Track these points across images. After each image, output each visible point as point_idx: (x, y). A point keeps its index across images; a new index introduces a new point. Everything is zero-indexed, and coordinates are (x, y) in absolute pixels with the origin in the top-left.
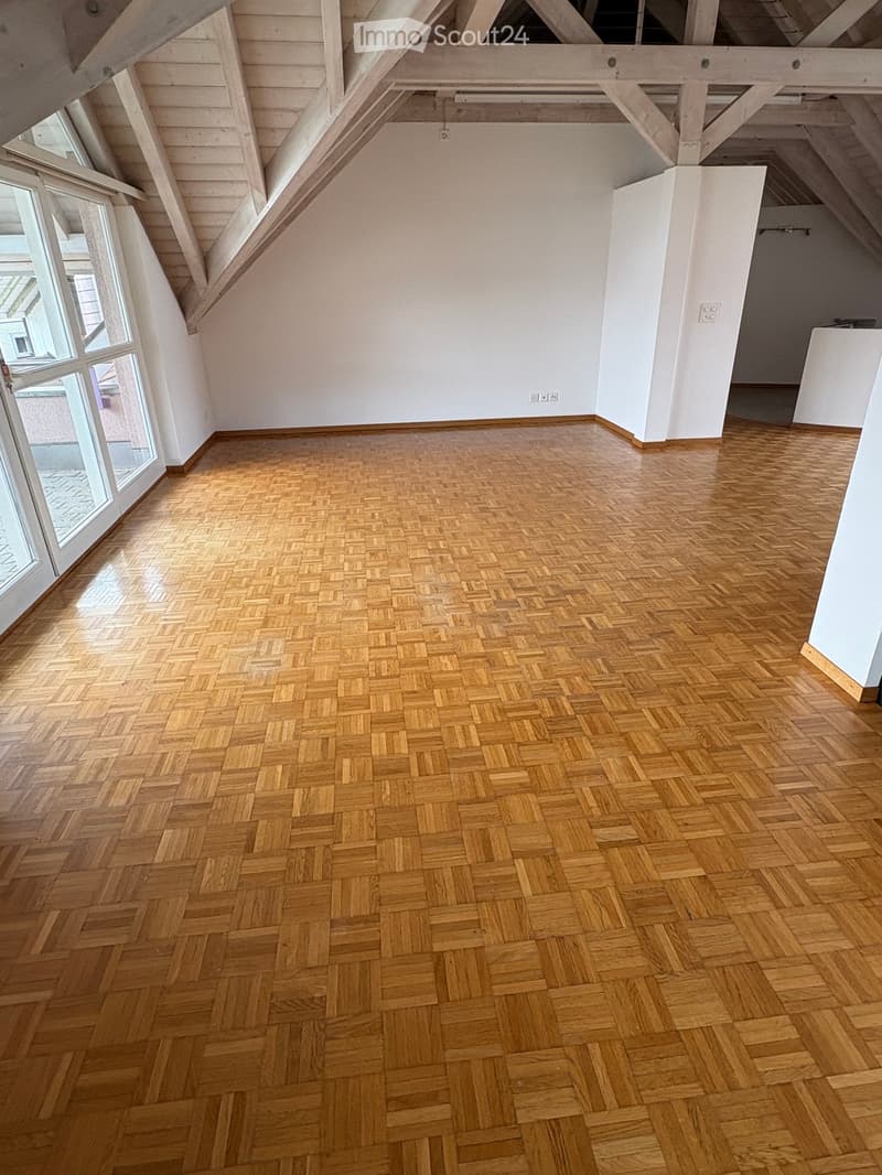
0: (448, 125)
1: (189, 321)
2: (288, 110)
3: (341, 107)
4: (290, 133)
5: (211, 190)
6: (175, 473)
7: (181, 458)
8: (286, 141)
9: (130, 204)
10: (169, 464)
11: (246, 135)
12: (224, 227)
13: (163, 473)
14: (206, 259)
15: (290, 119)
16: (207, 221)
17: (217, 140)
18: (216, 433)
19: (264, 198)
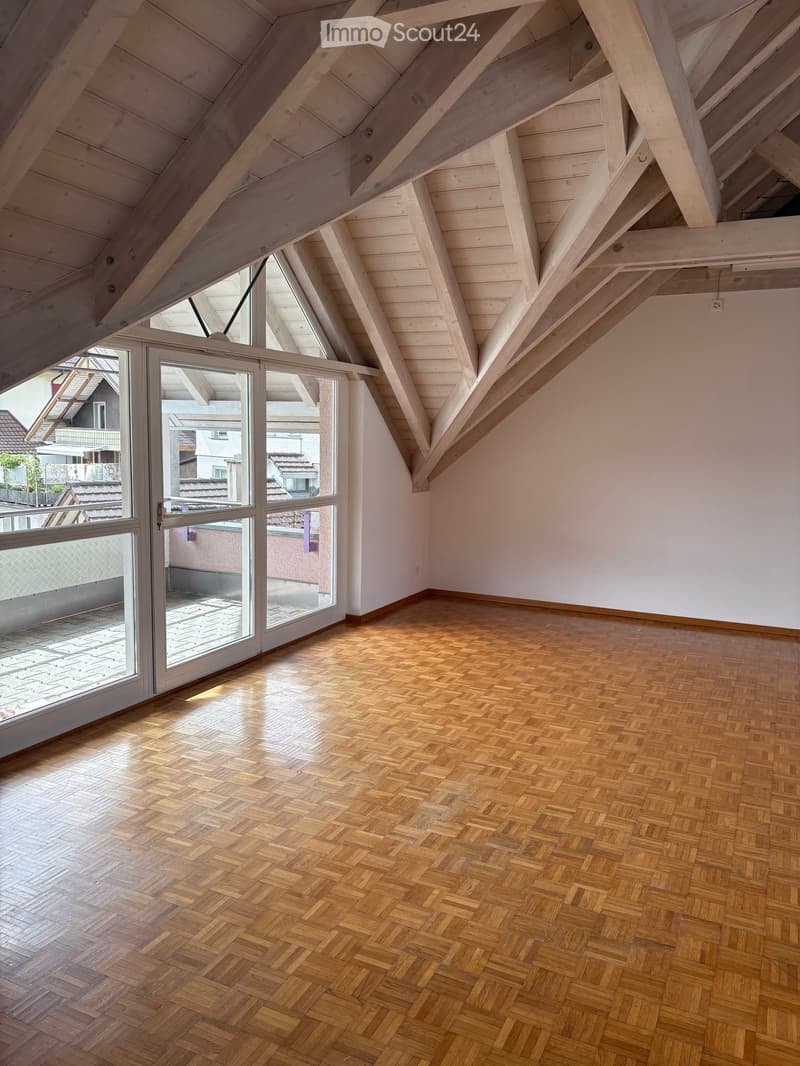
0: (722, 295)
1: (415, 479)
2: (497, 299)
3: (536, 294)
4: (500, 317)
5: (431, 367)
6: (353, 622)
7: (361, 608)
8: (497, 324)
9: (362, 379)
10: (349, 613)
11: (453, 322)
12: (447, 398)
13: (340, 620)
14: (431, 424)
15: (498, 307)
16: (433, 393)
17: (436, 326)
18: (429, 590)
19: (474, 375)
